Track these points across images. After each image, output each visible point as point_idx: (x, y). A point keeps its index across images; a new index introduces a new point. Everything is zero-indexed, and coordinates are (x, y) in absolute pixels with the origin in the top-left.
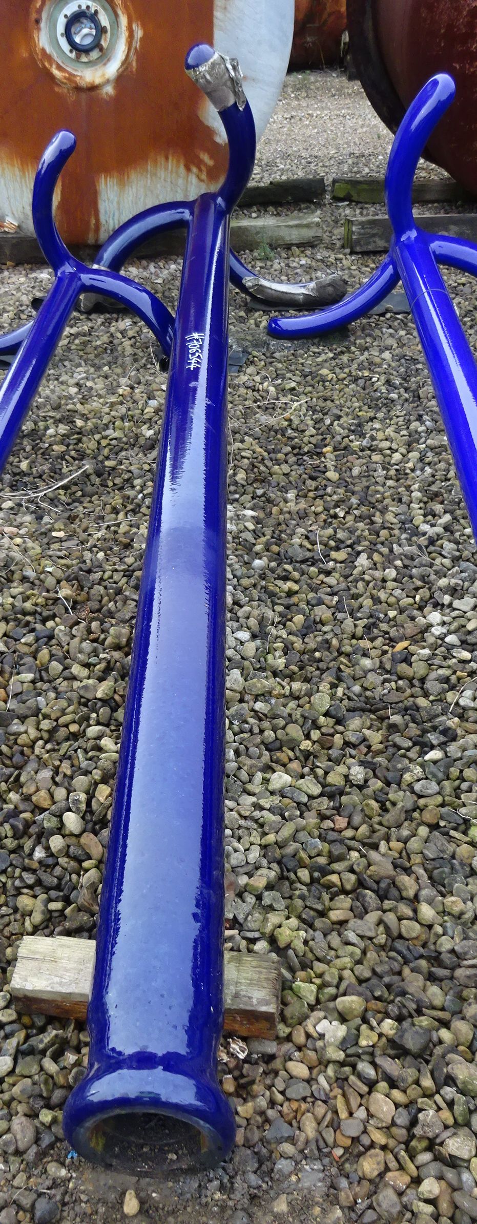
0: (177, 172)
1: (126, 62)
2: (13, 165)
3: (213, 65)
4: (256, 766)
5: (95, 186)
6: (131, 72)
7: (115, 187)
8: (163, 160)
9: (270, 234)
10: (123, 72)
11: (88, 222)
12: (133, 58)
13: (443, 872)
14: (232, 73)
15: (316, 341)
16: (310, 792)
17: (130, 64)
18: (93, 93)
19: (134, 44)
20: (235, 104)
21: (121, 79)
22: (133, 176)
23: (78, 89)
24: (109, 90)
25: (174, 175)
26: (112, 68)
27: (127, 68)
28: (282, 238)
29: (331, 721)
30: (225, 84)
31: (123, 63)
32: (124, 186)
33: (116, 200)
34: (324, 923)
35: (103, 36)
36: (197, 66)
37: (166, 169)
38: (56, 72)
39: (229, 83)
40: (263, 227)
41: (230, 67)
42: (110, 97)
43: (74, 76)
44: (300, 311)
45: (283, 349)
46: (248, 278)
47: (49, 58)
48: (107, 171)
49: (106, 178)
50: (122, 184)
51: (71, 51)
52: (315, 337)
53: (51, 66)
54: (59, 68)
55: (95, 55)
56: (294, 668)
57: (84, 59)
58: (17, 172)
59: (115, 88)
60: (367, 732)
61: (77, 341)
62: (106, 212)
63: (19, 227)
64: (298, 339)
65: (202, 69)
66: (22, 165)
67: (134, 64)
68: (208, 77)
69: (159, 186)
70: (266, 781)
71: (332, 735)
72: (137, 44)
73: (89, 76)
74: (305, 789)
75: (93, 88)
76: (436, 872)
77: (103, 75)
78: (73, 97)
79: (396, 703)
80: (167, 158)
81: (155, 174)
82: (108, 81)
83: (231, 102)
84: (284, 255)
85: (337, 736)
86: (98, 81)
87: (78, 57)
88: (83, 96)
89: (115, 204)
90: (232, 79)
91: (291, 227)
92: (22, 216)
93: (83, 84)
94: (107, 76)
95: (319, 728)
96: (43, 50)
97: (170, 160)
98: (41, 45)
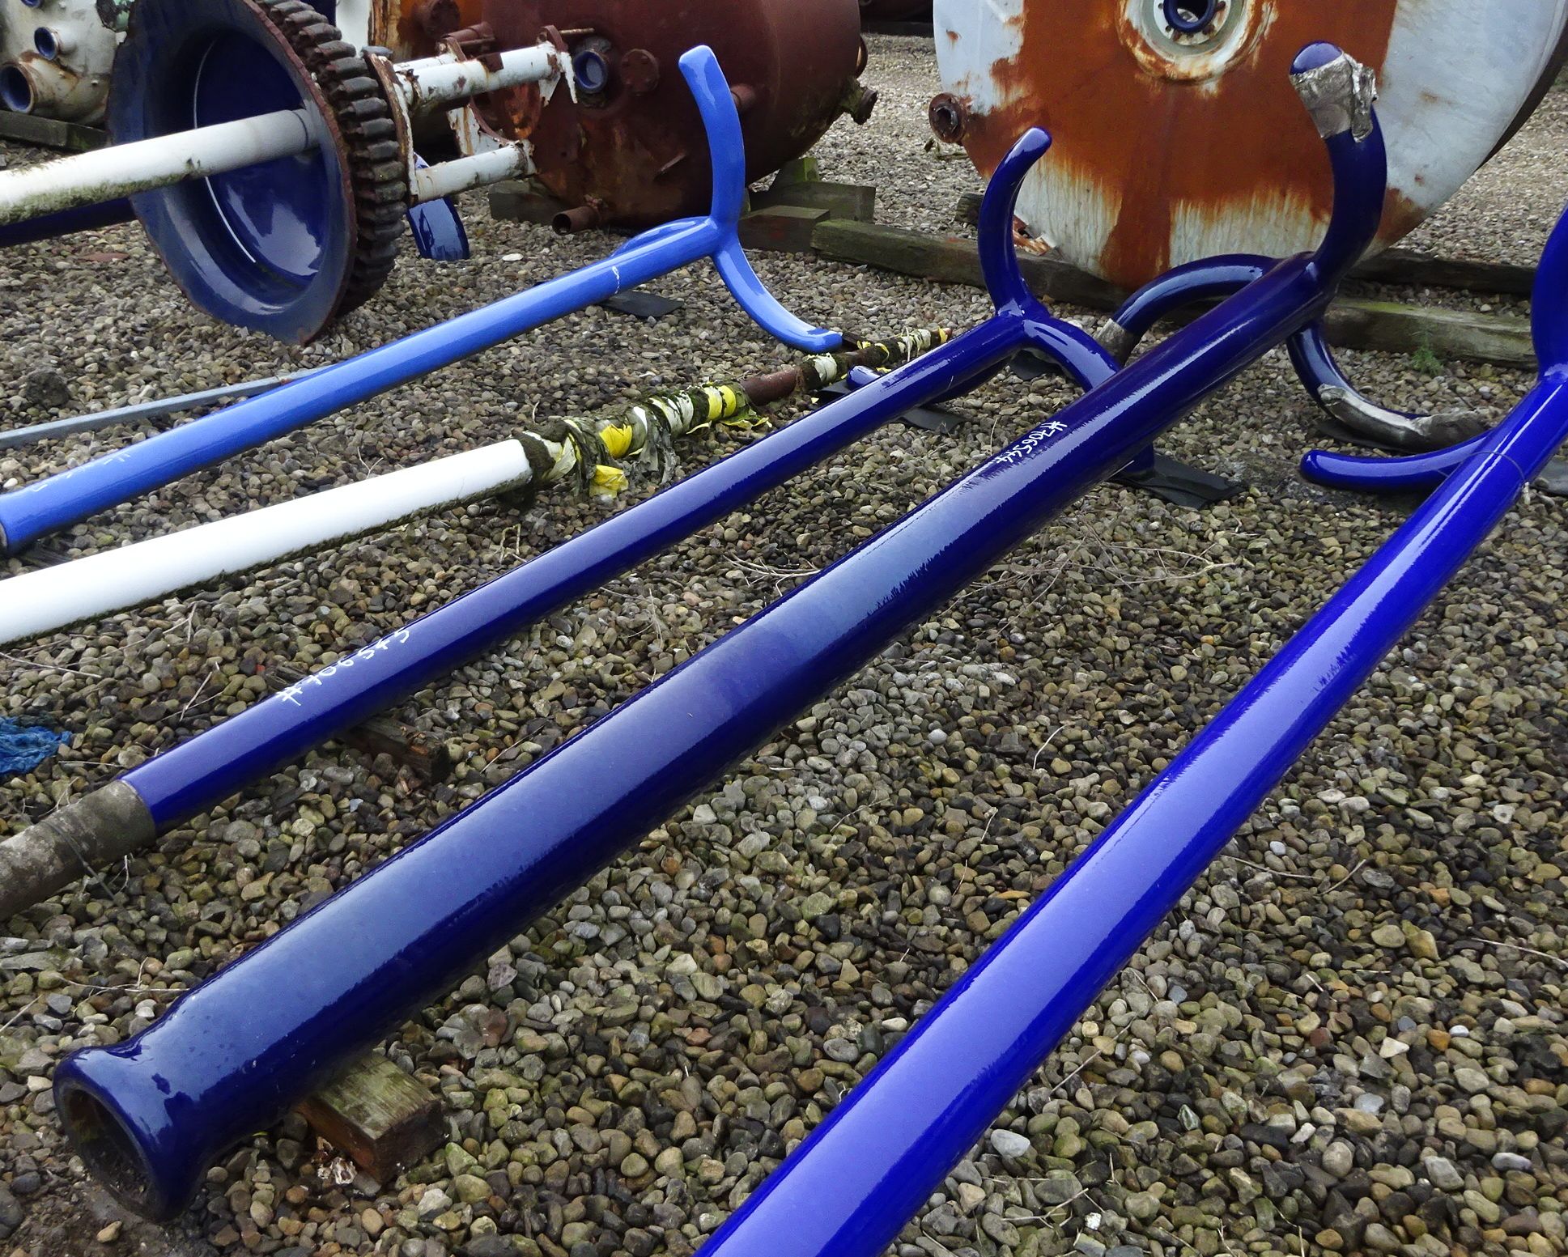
0: (1297, 217)
1: (1242, 53)
2: (1061, 166)
3: (1328, 73)
4: (672, 938)
5: (1169, 214)
6: (1250, 67)
7: (1198, 222)
8: (1277, 195)
9: (1451, 336)
10: (1236, 66)
11: (1154, 261)
12: (1255, 49)
13: (743, 1135)
14: (1357, 88)
15: (1369, 499)
16: (701, 991)
17: (1249, 56)
18: (1188, 88)
19: (1260, 30)
20: (1350, 131)
21: (1230, 75)
22: (1227, 210)
23: (1166, 80)
24: (1212, 87)
25: (1291, 220)
26: (1220, 59)
27: (1243, 61)
28: (1471, 347)
29: (815, 933)
30: (1339, 102)
31: (1237, 54)
32: (1211, 220)
33: (1197, 238)
34: (557, 1114)
35: (1218, 15)
36: (1302, 71)
37: (1280, 208)
38: (1139, 54)
39: (1347, 102)
40: (1445, 325)
41: (1356, 78)
42: (1211, 97)
43: (1165, 62)
44: (1393, 453)
45: (1304, 496)
46: (1327, 387)
47: (1134, 34)
48: (1189, 197)
49: (1186, 207)
50: (1209, 219)
51: (1168, 29)
52: (1370, 493)
53: (1134, 44)
54: (1145, 48)
55: (1200, 38)
56: (841, 862)
57: (1184, 41)
58: (1065, 178)
59: (1219, 86)
60: (847, 963)
61: (1025, 414)
62: (1180, 253)
63: (1057, 249)
64: (1338, 489)
65: (1308, 76)
66: (1073, 168)
67: (1255, 57)
68: (1315, 88)
69: (1265, 231)
70: (670, 959)
71: (802, 949)
72: (1264, 29)
73: (1186, 64)
74: (698, 984)
75: (1188, 82)
76: (736, 1131)
77: (1206, 66)
78: (1157, 90)
79: (925, 952)
80: (1283, 195)
81: (1262, 213)
82: (1210, 76)
83: (1344, 127)
84: (1461, 372)
85: (808, 953)
86: (1195, 73)
87: (1176, 38)
88: (1173, 91)
89: (1194, 244)
90: (1353, 96)
91: (1492, 332)
92: (1063, 236)
93: (1173, 74)
94: (1209, 69)
95: (793, 934)
96: (1129, 23)
97: (1288, 197)
98: (1126, 16)
